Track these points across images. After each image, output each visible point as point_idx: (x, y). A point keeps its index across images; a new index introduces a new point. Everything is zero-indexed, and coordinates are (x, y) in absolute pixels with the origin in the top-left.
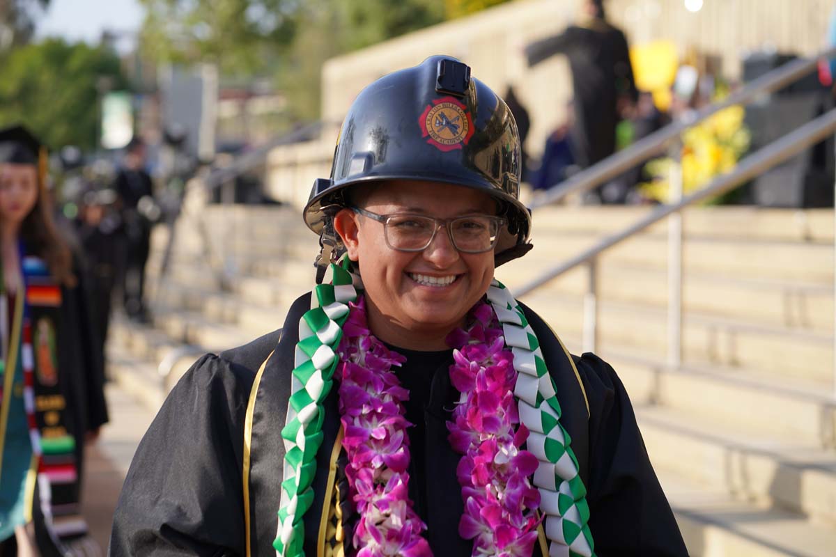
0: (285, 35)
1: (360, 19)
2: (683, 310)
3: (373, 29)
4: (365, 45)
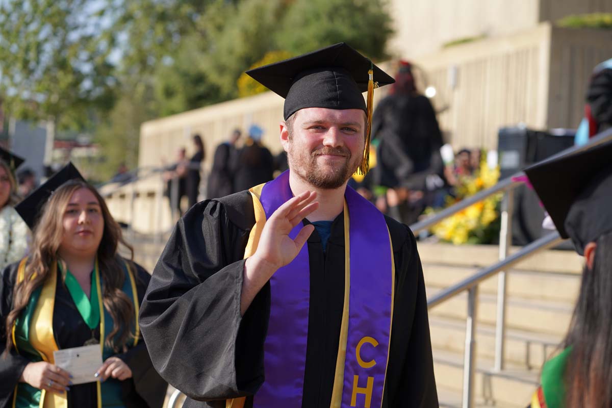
0: (107, 102)
1: (169, 93)
2: (505, 326)
3: (178, 101)
4: (173, 113)
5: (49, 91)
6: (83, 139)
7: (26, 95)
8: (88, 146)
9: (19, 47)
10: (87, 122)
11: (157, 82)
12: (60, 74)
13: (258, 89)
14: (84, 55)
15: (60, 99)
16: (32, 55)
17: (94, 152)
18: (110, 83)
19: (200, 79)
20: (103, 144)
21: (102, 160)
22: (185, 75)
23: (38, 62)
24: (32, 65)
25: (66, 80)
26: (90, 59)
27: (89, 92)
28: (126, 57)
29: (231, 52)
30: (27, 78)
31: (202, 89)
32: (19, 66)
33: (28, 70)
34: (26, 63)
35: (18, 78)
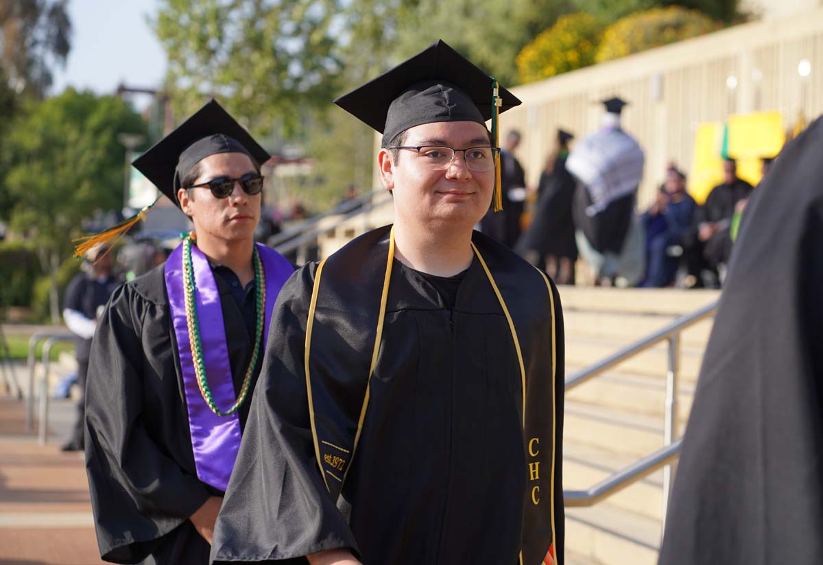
5: (239, 81)
6: (291, 151)
7: (205, 87)
8: (299, 161)
9: (192, 18)
10: (297, 126)
12: (255, 56)
13: (546, 73)
14: (288, 27)
15: (255, 93)
16: (210, 28)
17: (306, 169)
18: (330, 66)
20: (319, 156)
21: (320, 180)
23: (221, 39)
24: (213, 43)
25: (263, 64)
26: (297, 32)
27: (298, 80)
28: (351, 27)
29: (507, 16)
30: (206, 62)
32: (192, 44)
34: (203, 40)
35: (193, 63)
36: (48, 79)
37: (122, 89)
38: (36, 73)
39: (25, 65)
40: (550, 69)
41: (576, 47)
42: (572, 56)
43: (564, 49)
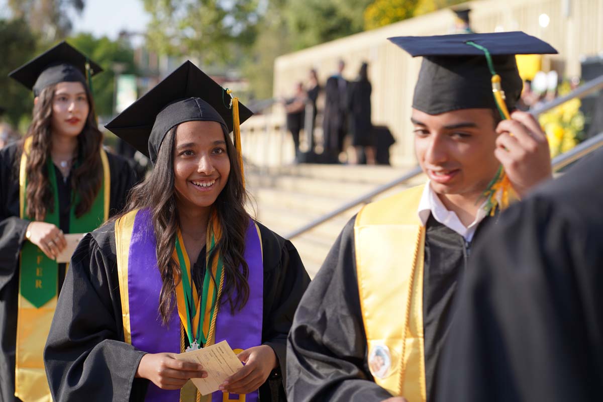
0: (249, 38)
1: (302, 27)
4: (306, 46)
5: (194, 27)
6: (233, 74)
7: (169, 31)
8: (238, 81)
11: (291, 17)
12: (203, 10)
13: (383, 22)
15: (203, 36)
17: (244, 86)
18: (252, 20)
19: (330, 13)
20: (251, 78)
22: (317, 8)
25: (208, 15)
27: (231, 28)
31: (333, 23)
33: (171, 8)
35: (162, 15)
36: (69, 26)
37: (124, 34)
38: (62, 22)
39: (55, 17)
40: (387, 20)
41: (404, 6)
42: (400, 12)
43: (395, 7)
